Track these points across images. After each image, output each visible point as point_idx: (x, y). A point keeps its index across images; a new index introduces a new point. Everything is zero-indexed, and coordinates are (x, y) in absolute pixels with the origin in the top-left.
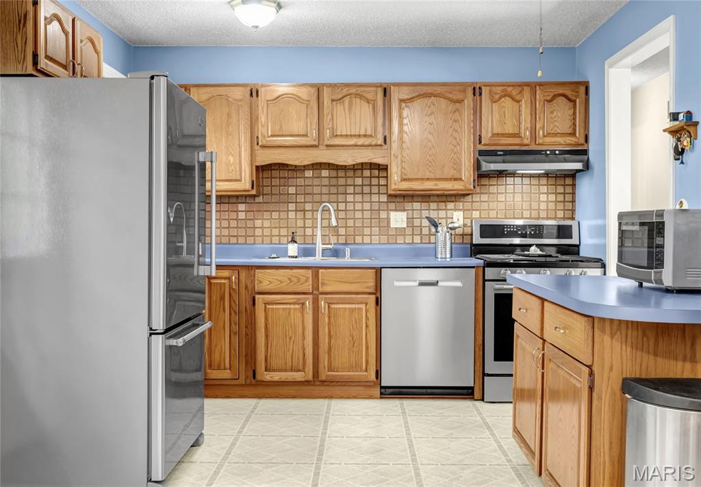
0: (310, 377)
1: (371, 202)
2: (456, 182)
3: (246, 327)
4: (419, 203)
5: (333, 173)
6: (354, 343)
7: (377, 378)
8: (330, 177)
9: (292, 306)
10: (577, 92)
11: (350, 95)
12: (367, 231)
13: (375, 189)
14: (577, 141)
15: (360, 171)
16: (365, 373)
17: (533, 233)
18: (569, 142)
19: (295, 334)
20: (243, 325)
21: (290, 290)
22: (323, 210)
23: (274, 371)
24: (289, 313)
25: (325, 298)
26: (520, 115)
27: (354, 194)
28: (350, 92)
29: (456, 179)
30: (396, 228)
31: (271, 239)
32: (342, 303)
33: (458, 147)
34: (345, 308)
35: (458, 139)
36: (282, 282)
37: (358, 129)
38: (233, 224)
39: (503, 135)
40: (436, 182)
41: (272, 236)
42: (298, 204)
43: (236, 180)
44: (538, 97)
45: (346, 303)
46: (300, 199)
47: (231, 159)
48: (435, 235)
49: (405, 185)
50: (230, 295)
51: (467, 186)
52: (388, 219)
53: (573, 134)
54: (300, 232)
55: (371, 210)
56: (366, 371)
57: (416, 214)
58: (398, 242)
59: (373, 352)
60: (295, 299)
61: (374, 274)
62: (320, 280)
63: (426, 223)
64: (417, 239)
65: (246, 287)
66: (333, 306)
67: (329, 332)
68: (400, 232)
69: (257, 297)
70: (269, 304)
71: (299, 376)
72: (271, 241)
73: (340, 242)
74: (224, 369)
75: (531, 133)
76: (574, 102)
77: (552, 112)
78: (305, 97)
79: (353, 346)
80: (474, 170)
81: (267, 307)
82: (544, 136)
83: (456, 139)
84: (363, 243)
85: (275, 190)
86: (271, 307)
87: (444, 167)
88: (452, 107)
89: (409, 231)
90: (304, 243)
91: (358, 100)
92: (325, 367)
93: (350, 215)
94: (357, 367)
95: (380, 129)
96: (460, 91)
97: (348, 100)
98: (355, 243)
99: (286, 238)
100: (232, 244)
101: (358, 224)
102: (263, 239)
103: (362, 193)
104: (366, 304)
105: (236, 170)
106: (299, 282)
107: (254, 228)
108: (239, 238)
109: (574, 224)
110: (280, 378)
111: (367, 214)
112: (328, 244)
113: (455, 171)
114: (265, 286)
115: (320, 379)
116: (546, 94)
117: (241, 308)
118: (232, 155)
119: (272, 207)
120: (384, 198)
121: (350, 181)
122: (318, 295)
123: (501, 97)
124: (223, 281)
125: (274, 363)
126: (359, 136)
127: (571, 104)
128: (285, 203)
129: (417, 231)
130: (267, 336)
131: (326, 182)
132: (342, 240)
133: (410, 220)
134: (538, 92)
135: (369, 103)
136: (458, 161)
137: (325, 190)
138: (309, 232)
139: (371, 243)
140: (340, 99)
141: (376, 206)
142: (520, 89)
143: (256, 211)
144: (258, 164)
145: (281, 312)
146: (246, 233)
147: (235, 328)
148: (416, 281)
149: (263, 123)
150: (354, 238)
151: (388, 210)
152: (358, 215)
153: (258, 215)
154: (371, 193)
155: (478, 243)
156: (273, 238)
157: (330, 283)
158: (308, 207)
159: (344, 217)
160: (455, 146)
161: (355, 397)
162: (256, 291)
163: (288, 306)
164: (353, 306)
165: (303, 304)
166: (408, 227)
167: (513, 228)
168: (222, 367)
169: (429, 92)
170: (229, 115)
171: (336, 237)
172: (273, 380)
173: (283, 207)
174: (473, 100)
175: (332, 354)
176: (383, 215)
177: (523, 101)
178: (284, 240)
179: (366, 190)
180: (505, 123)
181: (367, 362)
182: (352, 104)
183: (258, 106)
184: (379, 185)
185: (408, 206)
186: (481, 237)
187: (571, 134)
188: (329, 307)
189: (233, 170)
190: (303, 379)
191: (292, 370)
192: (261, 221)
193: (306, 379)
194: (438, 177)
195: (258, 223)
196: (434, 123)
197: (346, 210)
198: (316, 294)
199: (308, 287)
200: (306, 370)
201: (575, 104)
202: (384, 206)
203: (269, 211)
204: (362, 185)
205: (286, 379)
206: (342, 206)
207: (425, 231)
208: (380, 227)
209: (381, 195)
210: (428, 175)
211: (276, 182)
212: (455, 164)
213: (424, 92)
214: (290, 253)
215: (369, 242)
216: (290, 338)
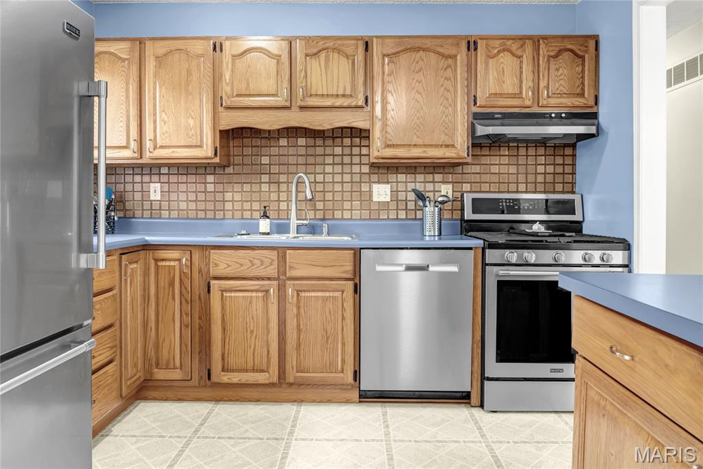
0: (275, 379)
1: (351, 173)
2: (447, 149)
3: (200, 318)
4: (404, 175)
5: (311, 142)
6: (328, 338)
7: (355, 380)
8: (307, 146)
9: (254, 294)
10: (586, 47)
11: (326, 49)
12: (347, 205)
13: (356, 160)
14: (585, 102)
15: (340, 139)
16: (342, 375)
17: (531, 208)
18: (577, 104)
19: (258, 328)
20: (196, 316)
21: (252, 275)
22: (298, 182)
23: (233, 371)
24: (251, 302)
25: (294, 285)
26: (521, 72)
27: (334, 164)
28: (327, 45)
29: (447, 146)
30: (379, 202)
31: (242, 213)
32: (314, 291)
33: (450, 108)
34: (318, 297)
35: (450, 100)
36: (241, 265)
37: (335, 88)
38: (201, 197)
39: (501, 95)
40: (425, 149)
41: (243, 210)
42: (271, 176)
43: (196, 146)
44: (541, 52)
45: (318, 291)
46: (275, 169)
47: (191, 122)
48: (422, 210)
49: (389, 152)
50: (181, 279)
51: (460, 153)
52: (370, 192)
53: (582, 95)
54: (273, 206)
55: (352, 182)
56: (343, 372)
57: (401, 187)
58: (381, 217)
59: (350, 349)
60: (258, 285)
61: (352, 256)
62: (288, 264)
63: (412, 196)
64: (402, 215)
65: (200, 271)
66: (303, 294)
67: (299, 325)
68: (384, 206)
69: (213, 282)
70: (226, 291)
71: (261, 378)
72: (242, 216)
73: (317, 217)
74: (174, 369)
75: (533, 94)
76: (582, 58)
77: (557, 70)
78: (275, 51)
79: (327, 341)
80: (468, 136)
81: (225, 294)
82: (548, 97)
83: (447, 99)
84: (342, 219)
85: (247, 160)
86: (228, 294)
87: (433, 131)
88: (443, 63)
89: (393, 206)
90: (278, 219)
91: (336, 55)
92: (293, 367)
93: (329, 187)
94: (331, 368)
95: (361, 88)
96: (452, 45)
97: (324, 54)
98: (333, 219)
99: (259, 213)
100: (200, 219)
101: (338, 197)
102: (233, 213)
103: (342, 164)
104: (343, 292)
105: (196, 135)
106: (262, 265)
107: (224, 201)
108: (208, 212)
109: (577, 198)
110: (240, 380)
111: (347, 187)
112: (303, 220)
113: (447, 137)
114: (221, 270)
115: (287, 381)
116: (551, 49)
117: (193, 296)
118: (192, 118)
119: (243, 178)
120: (366, 169)
121: (328, 151)
122: (284, 281)
123: (499, 52)
124: (172, 263)
125: (233, 361)
126: (337, 95)
127: (580, 61)
128: (259, 174)
129: (402, 206)
130: (224, 329)
131: (302, 151)
132: (320, 215)
133: (394, 193)
134: (541, 47)
135: (348, 58)
136: (450, 125)
137: (301, 160)
138: (283, 206)
139: (351, 219)
140: (315, 54)
141: (357, 178)
142: (521, 42)
143: (226, 183)
144: (222, 128)
145: (241, 301)
146: (215, 207)
147: (187, 320)
148: (401, 265)
149: (228, 81)
150: (333, 213)
151: (370, 182)
152: (338, 187)
153: (227, 187)
154: (351, 164)
155: (469, 218)
156: (244, 213)
157: (300, 266)
158: (283, 178)
159: (322, 190)
160: (446, 108)
161: (329, 401)
162: (211, 275)
163: (249, 294)
164: (327, 294)
165: (267, 291)
166: (391, 201)
167: (509, 202)
168: (171, 365)
169: (416, 45)
170: (189, 72)
171: (313, 212)
172: (230, 381)
173: (255, 178)
174: (467, 55)
175: (302, 351)
176: (365, 188)
177: (525, 57)
178: (256, 215)
179: (347, 160)
180: (504, 82)
181: (343, 361)
182: (329, 60)
183: (222, 62)
184: (360, 155)
185: (392, 177)
186: (473, 213)
187: (578, 94)
188: (298, 295)
189: (193, 135)
190: (267, 382)
191: (253, 370)
192: (231, 194)
193: (271, 381)
194: (427, 143)
195: (228, 196)
196: (423, 80)
197: (324, 182)
198: (282, 279)
199: (272, 271)
200: (271, 370)
201: (584, 61)
202: (366, 178)
203: (240, 183)
204: (343, 155)
205: (248, 380)
206: (320, 178)
207: (411, 205)
208: (361, 201)
209: (362, 166)
210: (415, 140)
211: (248, 151)
212: (446, 128)
213: (410, 46)
214: (262, 229)
215: (350, 217)
216: (252, 332)
